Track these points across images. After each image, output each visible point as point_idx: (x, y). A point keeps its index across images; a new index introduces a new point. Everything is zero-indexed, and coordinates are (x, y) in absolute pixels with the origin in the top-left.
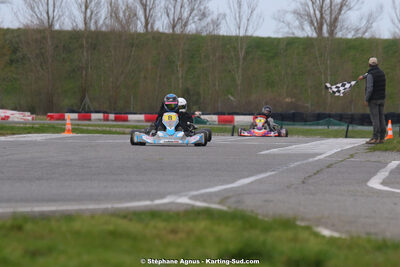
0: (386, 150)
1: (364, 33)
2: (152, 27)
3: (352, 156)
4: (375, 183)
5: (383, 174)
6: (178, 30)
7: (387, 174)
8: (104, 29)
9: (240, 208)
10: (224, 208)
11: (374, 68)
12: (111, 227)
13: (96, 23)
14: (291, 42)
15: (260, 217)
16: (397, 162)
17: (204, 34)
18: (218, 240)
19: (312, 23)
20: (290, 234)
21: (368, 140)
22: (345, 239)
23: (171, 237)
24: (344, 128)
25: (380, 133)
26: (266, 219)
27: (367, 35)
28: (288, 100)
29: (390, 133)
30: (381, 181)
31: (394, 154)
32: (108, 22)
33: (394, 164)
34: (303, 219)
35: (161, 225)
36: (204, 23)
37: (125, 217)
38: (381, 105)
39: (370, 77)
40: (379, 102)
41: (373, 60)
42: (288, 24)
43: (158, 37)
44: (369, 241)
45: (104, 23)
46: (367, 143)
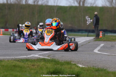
0: (100, 41)
1: (93, 4)
2: (28, 2)
3: (89, 42)
4: (96, 51)
5: (99, 48)
6: (36, 3)
7: (100, 48)
8: (13, 3)
9: (54, 58)
10: (49, 58)
11: (96, 15)
12: (14, 64)
13: (10, 1)
14: (71, 8)
15: (60, 61)
16: (103, 44)
17: (44, 5)
18: (47, 68)
19: (77, 1)
20: (69, 66)
21: (94, 37)
22: (86, 68)
23: (32, 67)
24: (87, 34)
25: (98, 36)
26: (62, 62)
27: (94, 5)
28: (70, 25)
29: (101, 35)
30: (98, 50)
31: (102, 42)
32: (14, 1)
33: (102, 45)
34: (73, 62)
35: (29, 63)
36: (44, 1)
37: (18, 61)
38: (98, 27)
39: (95, 18)
40: (97, 26)
41: (96, 13)
42: (70, 2)
43: (29, 6)
44: (94, 68)
45: (13, 1)
46: (94, 38)
